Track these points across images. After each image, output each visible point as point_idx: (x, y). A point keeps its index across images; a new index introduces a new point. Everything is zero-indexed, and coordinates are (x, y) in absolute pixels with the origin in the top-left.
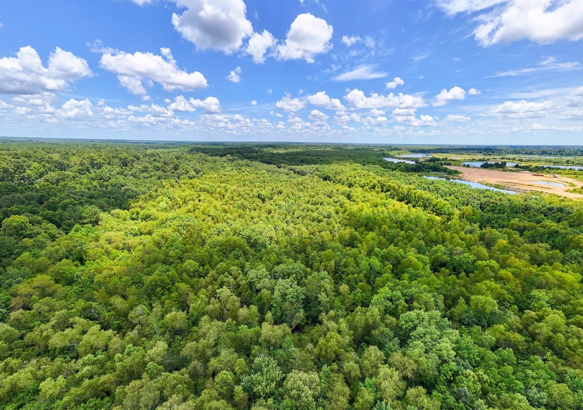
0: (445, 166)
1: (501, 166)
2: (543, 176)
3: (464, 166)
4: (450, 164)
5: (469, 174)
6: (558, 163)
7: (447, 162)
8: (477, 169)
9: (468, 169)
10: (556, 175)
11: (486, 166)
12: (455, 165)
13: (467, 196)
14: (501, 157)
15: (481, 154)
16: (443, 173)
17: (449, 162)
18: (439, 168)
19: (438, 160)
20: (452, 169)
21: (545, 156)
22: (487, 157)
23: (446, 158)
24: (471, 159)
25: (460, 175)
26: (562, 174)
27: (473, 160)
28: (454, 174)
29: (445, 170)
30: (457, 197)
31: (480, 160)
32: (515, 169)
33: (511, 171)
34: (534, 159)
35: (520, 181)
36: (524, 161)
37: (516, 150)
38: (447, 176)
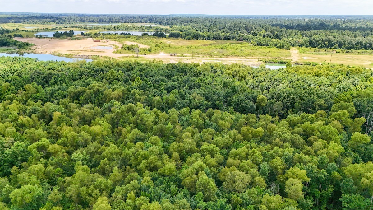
0: (15, 39)
1: (70, 35)
2: (100, 41)
3: (37, 37)
4: (20, 36)
5: (41, 45)
6: (110, 29)
7: (17, 34)
8: (50, 39)
9: (41, 40)
10: (108, 40)
11: (57, 36)
12: (27, 37)
13: (31, 71)
14: (71, 25)
15: (54, 23)
16: (14, 48)
17: (19, 33)
18: (7, 42)
19: (7, 31)
20: (23, 42)
21: (102, 23)
22: (59, 26)
23: (17, 30)
24: (44, 28)
25: (32, 48)
26: (111, 38)
27: (46, 30)
28: (25, 47)
29: (15, 44)
30: (20, 75)
31: (53, 30)
32: (81, 37)
33: (78, 39)
34: (95, 27)
35: (85, 48)
36: (88, 28)
37: (82, 18)
38: (17, 50)
